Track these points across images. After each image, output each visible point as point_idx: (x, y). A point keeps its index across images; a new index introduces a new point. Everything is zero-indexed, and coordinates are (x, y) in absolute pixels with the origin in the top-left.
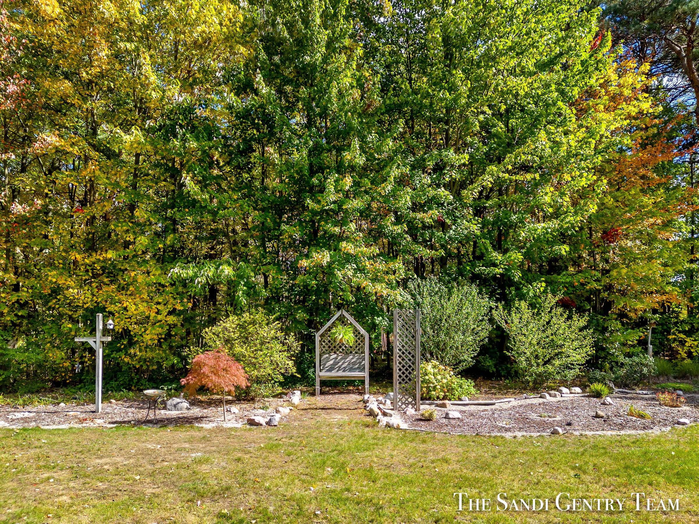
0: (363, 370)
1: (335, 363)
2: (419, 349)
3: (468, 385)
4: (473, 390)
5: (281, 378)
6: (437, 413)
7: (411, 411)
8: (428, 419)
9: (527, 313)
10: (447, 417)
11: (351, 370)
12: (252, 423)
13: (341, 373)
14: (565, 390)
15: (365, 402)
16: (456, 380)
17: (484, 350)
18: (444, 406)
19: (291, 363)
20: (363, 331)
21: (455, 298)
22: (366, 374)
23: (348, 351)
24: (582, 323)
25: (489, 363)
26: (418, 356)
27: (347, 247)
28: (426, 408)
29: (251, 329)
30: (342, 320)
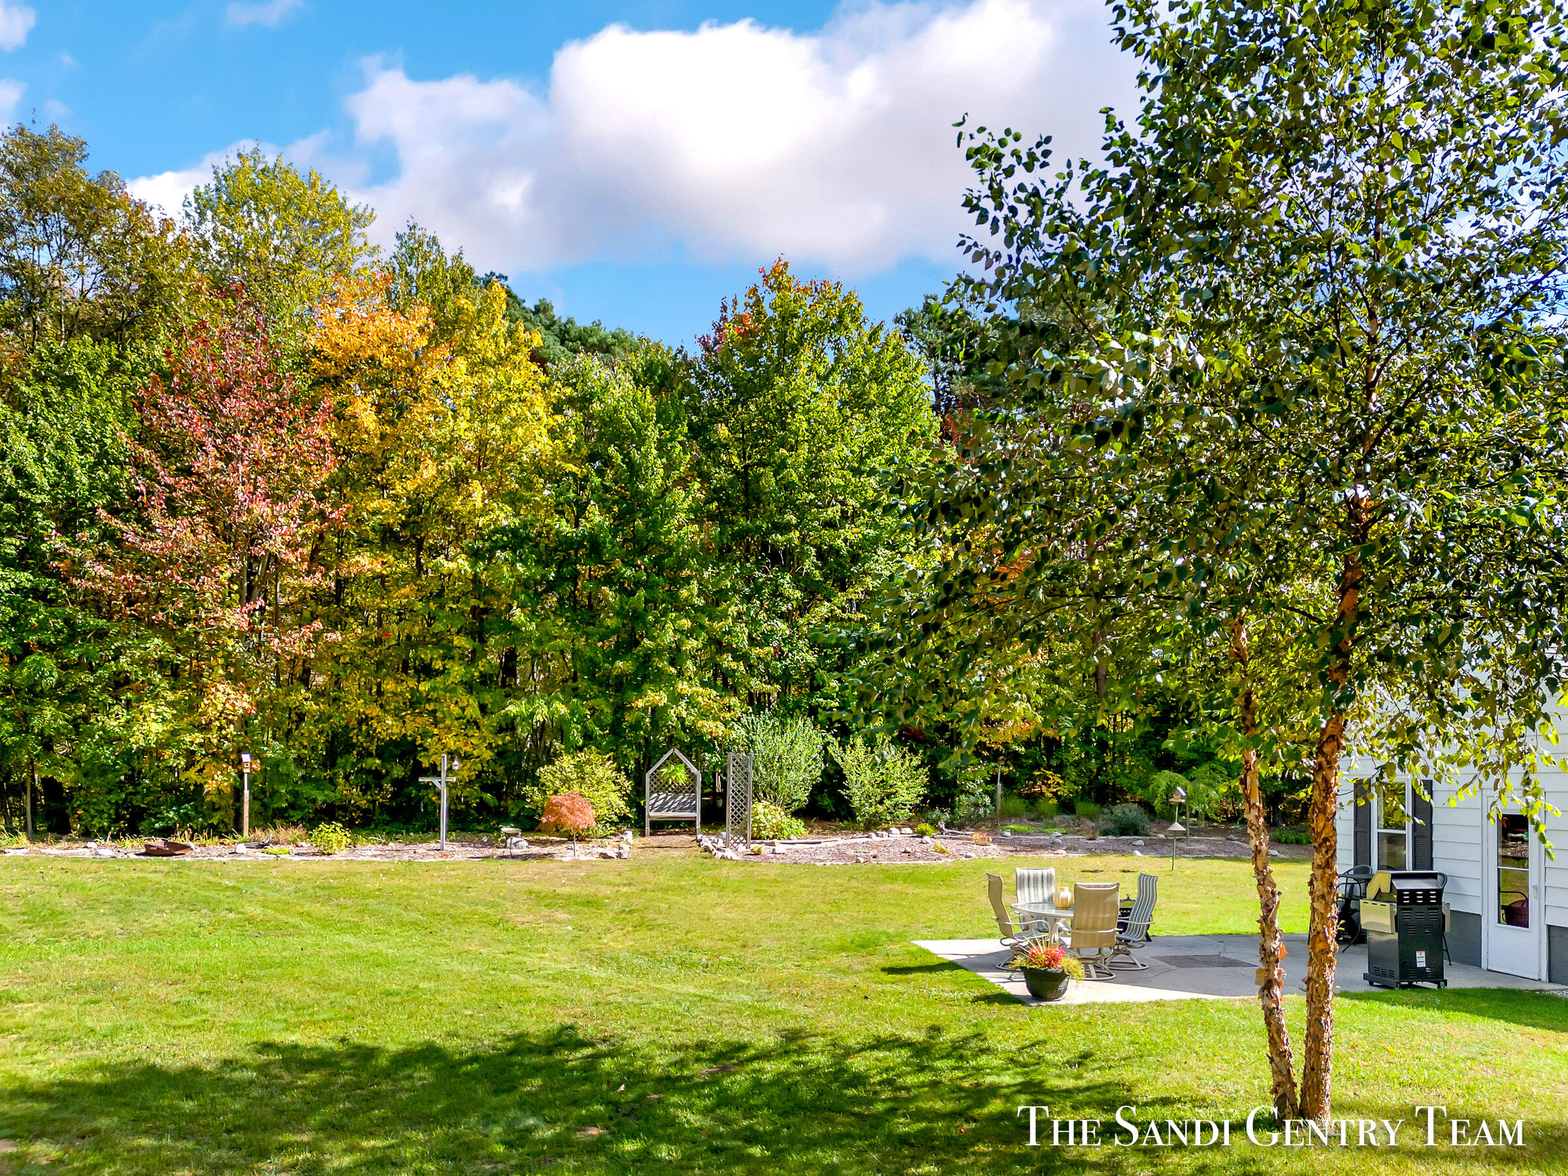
0: (694, 809)
1: (665, 803)
2: (751, 788)
3: (798, 824)
4: (802, 830)
5: (615, 818)
6: (766, 850)
7: (742, 848)
8: (757, 854)
9: (860, 751)
10: (774, 852)
11: (681, 810)
12: (605, 856)
13: (671, 814)
14: (894, 830)
15: (699, 841)
16: (786, 820)
17: (817, 790)
18: (773, 844)
19: (622, 804)
20: (694, 770)
21: (789, 735)
22: (697, 815)
23: (678, 790)
24: (915, 763)
25: (826, 802)
26: (750, 795)
27: (683, 687)
28: (755, 846)
29: (587, 769)
30: (674, 760)
